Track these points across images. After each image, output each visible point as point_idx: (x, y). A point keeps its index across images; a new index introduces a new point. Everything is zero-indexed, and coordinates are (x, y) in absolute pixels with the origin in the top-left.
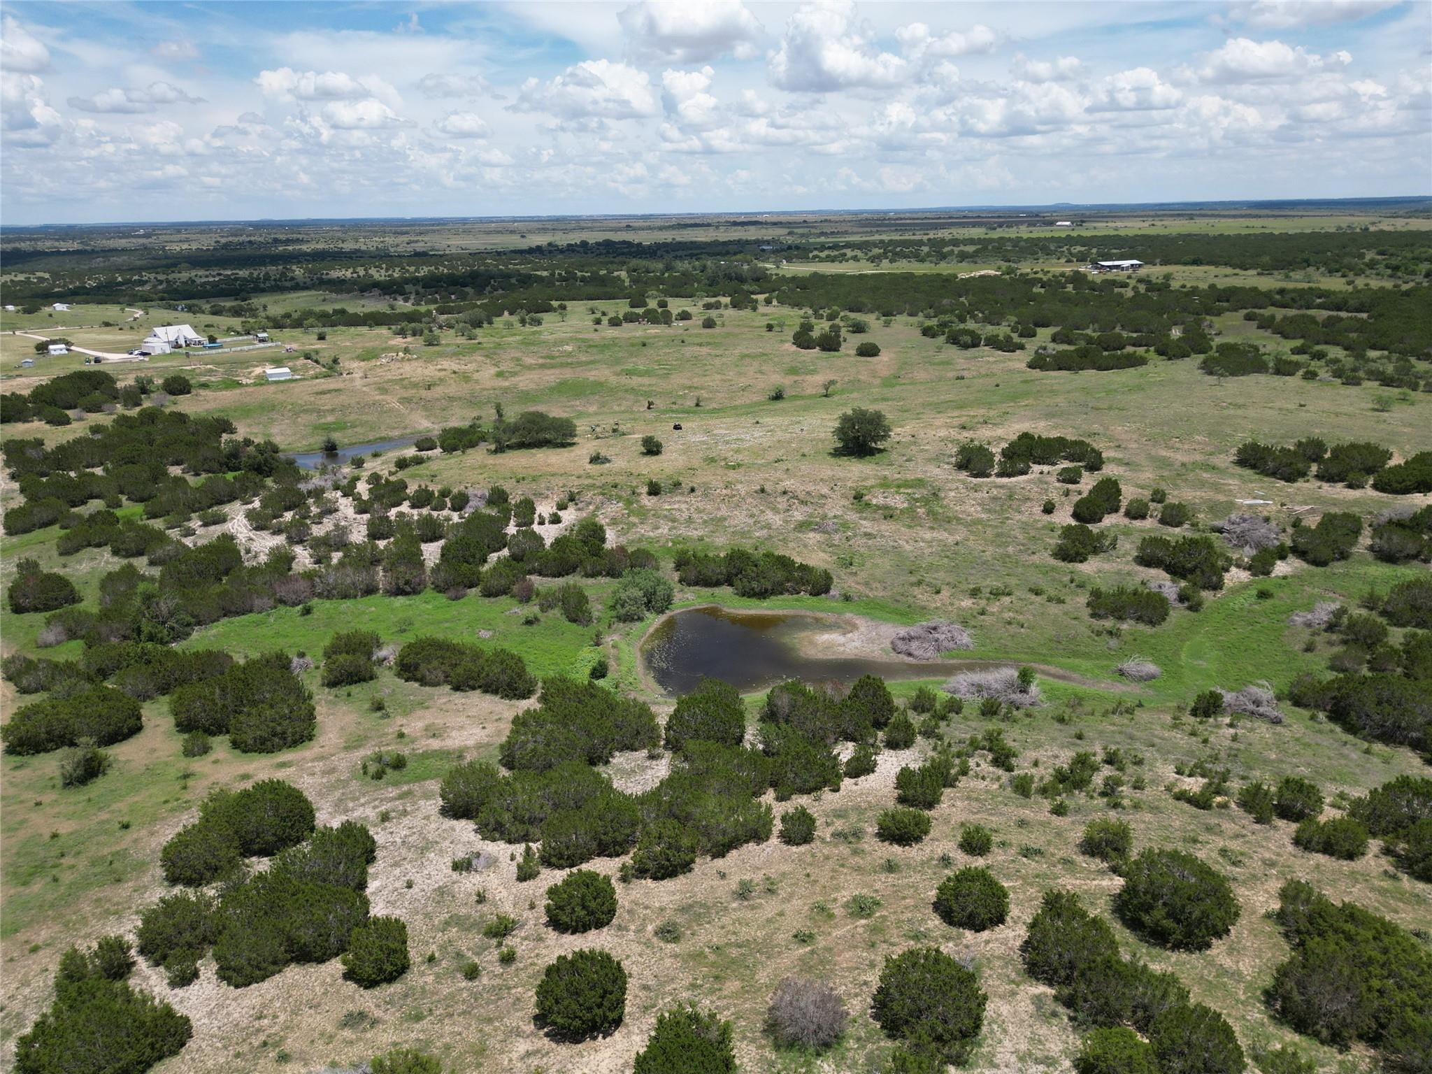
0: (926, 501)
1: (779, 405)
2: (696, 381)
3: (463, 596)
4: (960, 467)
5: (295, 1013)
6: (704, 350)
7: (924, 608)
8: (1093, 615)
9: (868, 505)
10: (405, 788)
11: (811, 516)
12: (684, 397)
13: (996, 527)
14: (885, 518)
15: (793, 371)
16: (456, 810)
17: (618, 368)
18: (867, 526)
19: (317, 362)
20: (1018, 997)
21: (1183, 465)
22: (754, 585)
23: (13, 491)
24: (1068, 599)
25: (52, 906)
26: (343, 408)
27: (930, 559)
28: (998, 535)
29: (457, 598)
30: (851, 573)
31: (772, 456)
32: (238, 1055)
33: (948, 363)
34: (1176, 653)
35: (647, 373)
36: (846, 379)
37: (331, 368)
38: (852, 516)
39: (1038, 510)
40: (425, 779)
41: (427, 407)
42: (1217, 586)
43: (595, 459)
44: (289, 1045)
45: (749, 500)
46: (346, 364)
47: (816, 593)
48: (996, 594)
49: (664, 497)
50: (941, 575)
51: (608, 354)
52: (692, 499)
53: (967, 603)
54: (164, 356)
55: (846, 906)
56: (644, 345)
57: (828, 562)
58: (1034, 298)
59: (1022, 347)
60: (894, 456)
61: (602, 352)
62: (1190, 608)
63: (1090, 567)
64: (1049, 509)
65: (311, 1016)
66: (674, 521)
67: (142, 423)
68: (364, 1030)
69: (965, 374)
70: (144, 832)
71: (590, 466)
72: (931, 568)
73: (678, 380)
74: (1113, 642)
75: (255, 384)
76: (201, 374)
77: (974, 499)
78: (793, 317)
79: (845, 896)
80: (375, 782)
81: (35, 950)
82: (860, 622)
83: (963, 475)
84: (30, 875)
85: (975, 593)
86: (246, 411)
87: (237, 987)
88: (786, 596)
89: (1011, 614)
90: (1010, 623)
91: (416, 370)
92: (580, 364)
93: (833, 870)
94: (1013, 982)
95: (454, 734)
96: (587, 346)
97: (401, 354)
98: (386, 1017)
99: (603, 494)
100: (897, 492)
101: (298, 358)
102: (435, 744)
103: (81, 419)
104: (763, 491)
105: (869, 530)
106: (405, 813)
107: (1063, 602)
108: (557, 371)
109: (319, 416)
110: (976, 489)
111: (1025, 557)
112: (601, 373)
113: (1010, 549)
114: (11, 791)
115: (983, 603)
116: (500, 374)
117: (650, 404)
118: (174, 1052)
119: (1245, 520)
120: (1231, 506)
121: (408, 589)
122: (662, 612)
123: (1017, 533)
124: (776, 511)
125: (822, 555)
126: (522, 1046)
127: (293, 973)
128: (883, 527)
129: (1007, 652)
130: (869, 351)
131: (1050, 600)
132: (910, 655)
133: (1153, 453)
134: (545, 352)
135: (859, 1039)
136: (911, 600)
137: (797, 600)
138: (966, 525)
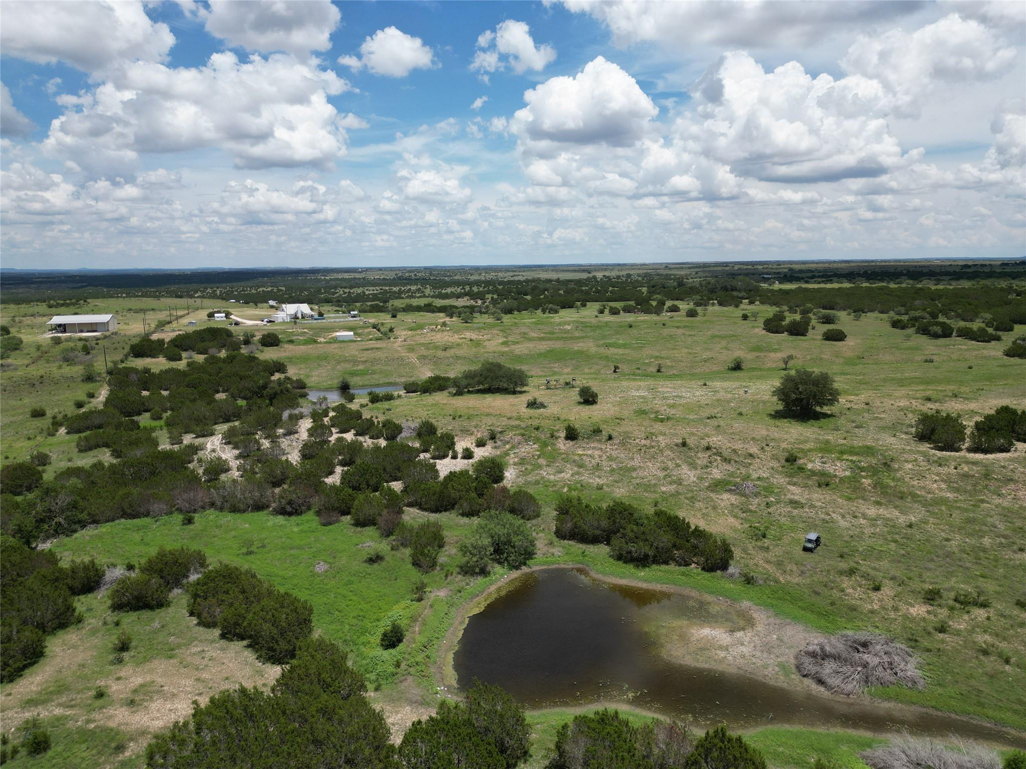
0: (873, 471)
1: (737, 374)
2: (664, 353)
4: (922, 437)
6: (680, 331)
7: (853, 609)
9: (801, 469)
11: (732, 475)
12: (649, 364)
13: (966, 510)
14: (820, 486)
15: (757, 349)
17: (602, 342)
18: (796, 492)
19: (379, 330)
22: (634, 548)
26: (374, 361)
27: (870, 542)
28: (970, 521)
29: (328, 524)
30: (761, 548)
31: (708, 412)
33: (917, 349)
35: (624, 346)
36: (808, 357)
37: (385, 335)
38: (780, 480)
41: (436, 363)
43: (533, 405)
45: (668, 452)
46: (398, 331)
47: (709, 568)
48: (964, 602)
49: (580, 442)
50: (884, 564)
51: (598, 332)
52: (607, 446)
53: (919, 610)
56: (631, 326)
57: (735, 530)
58: (1008, 303)
59: (998, 339)
60: (842, 421)
61: (594, 331)
66: (581, 466)
69: (935, 358)
71: (525, 410)
72: (871, 553)
73: (649, 351)
75: (326, 343)
76: (294, 335)
77: (938, 474)
78: (769, 311)
82: (760, 616)
83: (925, 447)
85: (932, 597)
86: (305, 359)
88: (672, 567)
89: (987, 637)
90: (985, 653)
91: (444, 338)
92: (572, 338)
96: (586, 326)
97: (439, 327)
99: (523, 435)
100: (838, 459)
101: (368, 327)
102: (118, 718)
103: (188, 358)
104: (684, 444)
105: (796, 498)
108: (551, 343)
109: (354, 365)
110: (940, 463)
111: (1008, 554)
112: (589, 346)
113: (987, 541)
115: (943, 613)
116: (505, 343)
117: (616, 368)
123: (995, 520)
124: (693, 466)
125: (731, 520)
128: (815, 496)
130: (836, 336)
132: (820, 682)
136: (836, 594)
137: (683, 574)
138: (925, 504)
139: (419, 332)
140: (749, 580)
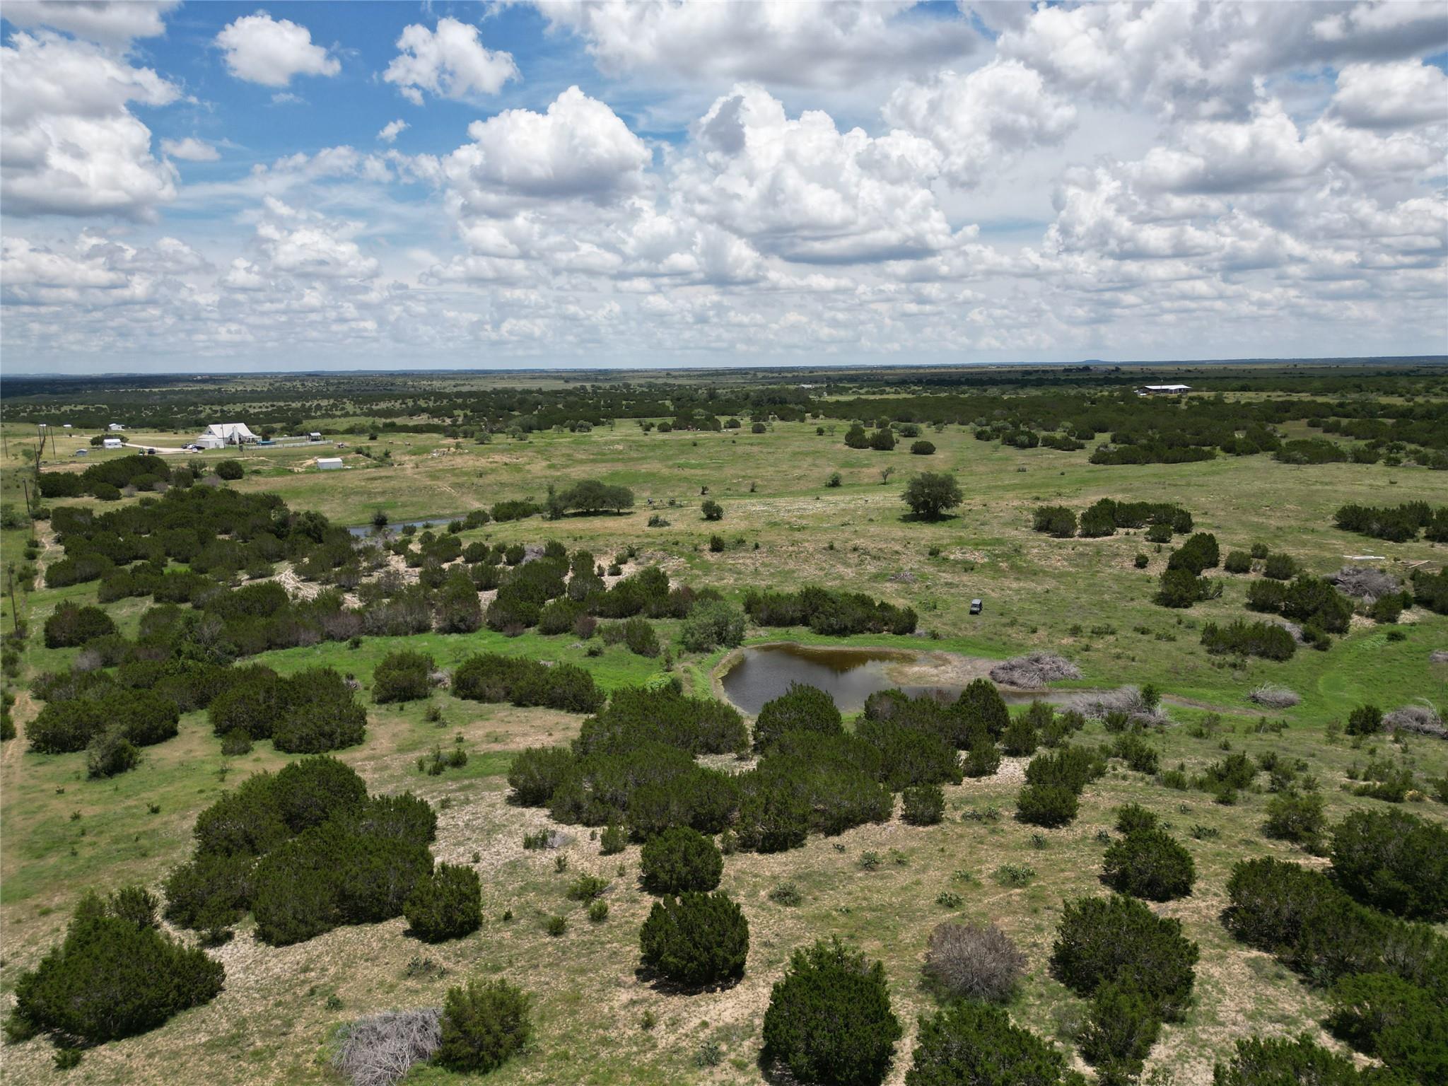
0: (1007, 557)
1: (836, 490)
2: (750, 472)
3: (520, 634)
4: (1040, 529)
5: (348, 964)
6: (755, 449)
7: (1021, 644)
8: (1210, 652)
9: (945, 559)
10: (466, 782)
11: (886, 568)
12: (739, 484)
13: (1087, 578)
14: (966, 570)
15: (846, 464)
16: (528, 797)
17: (670, 463)
18: (947, 577)
19: (368, 455)
20: (1230, 961)
21: (1279, 528)
22: (833, 620)
23: (58, 552)
24: (1179, 637)
25: (68, 875)
26: (395, 492)
27: (1020, 604)
28: (1090, 585)
29: (514, 635)
30: (936, 616)
31: (838, 521)
32: (278, 1004)
33: (1007, 459)
34: (1313, 683)
35: (701, 466)
36: (903, 471)
37: (382, 460)
38: (929, 570)
39: (1129, 564)
40: (490, 775)
41: (479, 492)
42: (1342, 630)
43: (654, 522)
44: (341, 993)
45: (818, 556)
46: (396, 456)
47: (900, 632)
48: (1098, 633)
49: (727, 553)
50: (1035, 617)
51: (658, 452)
52: (757, 554)
53: (1068, 641)
54: (218, 449)
55: (994, 876)
56: (695, 445)
58: (1086, 411)
59: (1082, 447)
60: (967, 521)
61: (653, 450)
62: (1318, 647)
63: (1197, 612)
64: (1141, 563)
65: (367, 968)
66: (739, 573)
67: (193, 497)
68: (432, 980)
69: (1026, 467)
70: (175, 817)
71: (649, 528)
72: (1022, 611)
73: (729, 471)
74: (1238, 674)
75: (306, 472)
76: (254, 464)
77: (1060, 555)
78: (845, 426)
79: (991, 867)
80: (432, 777)
81: (46, 913)
82: (952, 657)
83: (1044, 536)
84: (47, 849)
85: (1076, 631)
86: (297, 493)
87: (277, 946)
88: (867, 634)
89: (1118, 650)
90: (1118, 657)
91: (467, 462)
92: (632, 459)
93: (971, 846)
94: (1218, 946)
95: (518, 739)
96: (639, 446)
97: (453, 449)
98: (459, 968)
99: (664, 551)
100: (975, 549)
101: (349, 452)
102: (497, 747)
103: (131, 496)
104: (831, 548)
105: (949, 581)
106: (467, 801)
107: (1173, 639)
108: (609, 465)
109: (370, 497)
110: (1059, 547)
111: (1123, 603)
112: (652, 467)
113: (1106, 597)
114: (32, 782)
115: (1085, 640)
116: (550, 467)
117: (704, 489)
118: (203, 1001)
119: (1359, 572)
120: (1341, 561)
121: (463, 627)
122: (734, 647)
123: (1110, 583)
124: (848, 565)
125: (903, 599)
126: (624, 996)
127: (344, 933)
128: (965, 578)
130: (924, 450)
131: (1159, 637)
132: (1013, 683)
133: (1244, 518)
134: (596, 451)
135: (1041, 996)
136: (1005, 639)
137: (880, 638)
138: (1054, 577)
139: (425, 456)
140: (935, 636)
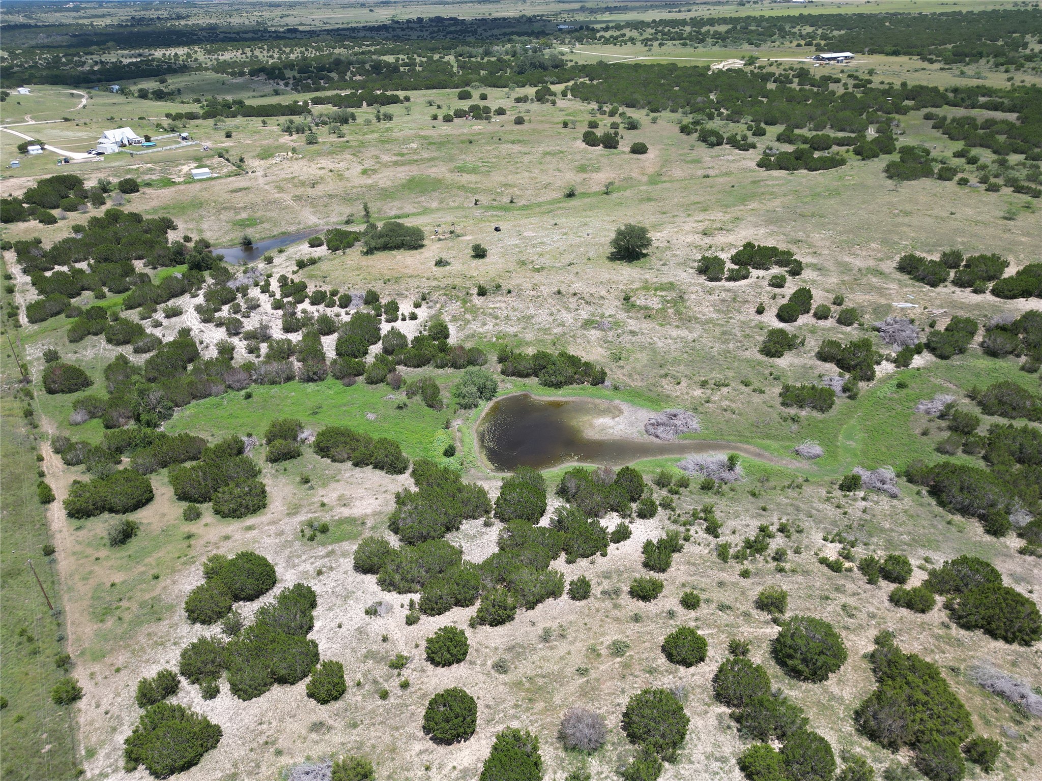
0: (675, 303)
1: (573, 202)
2: (511, 179)
3: (355, 382)
4: (702, 271)
5: (281, 720)
6: (516, 148)
7: (668, 396)
8: (784, 404)
9: (633, 306)
10: (330, 548)
11: (593, 315)
12: (501, 194)
13: (723, 325)
14: (645, 318)
15: (582, 169)
16: (364, 567)
17: (452, 165)
18: (632, 324)
19: (228, 160)
20: (709, 715)
21: (860, 270)
22: (553, 379)
23: (27, 284)
24: (766, 389)
25: (121, 638)
26: (253, 206)
27: (674, 354)
28: (724, 333)
29: (349, 385)
30: (619, 367)
31: (566, 259)
32: (252, 750)
33: (698, 161)
34: (836, 436)
35: (474, 170)
36: (622, 176)
37: (239, 167)
38: (622, 316)
39: (753, 310)
40: (342, 541)
41: (312, 202)
42: (870, 378)
43: (440, 263)
44: (280, 744)
45: (550, 300)
46: (250, 162)
47: (595, 383)
48: (719, 385)
49: (490, 297)
50: (682, 368)
51: (443, 151)
52: (509, 299)
53: (698, 393)
54: (115, 155)
55: (608, 648)
56: (471, 142)
57: (604, 357)
59: (754, 146)
60: (654, 260)
61: (439, 149)
62: (850, 397)
63: (785, 361)
64: (760, 311)
65: (291, 723)
66: (496, 318)
67: (109, 223)
68: (324, 734)
69: (711, 172)
70: (169, 582)
71: (435, 269)
72: (676, 362)
73: (497, 177)
74: (795, 427)
75: (185, 183)
76: (143, 173)
77: (709, 301)
78: (584, 111)
79: (608, 640)
80: (310, 543)
81: (118, 670)
82: (625, 407)
83: (702, 279)
84: (103, 615)
85: (704, 384)
86: (182, 208)
87: (244, 700)
88: (575, 386)
89: (727, 402)
90: (725, 410)
91: (305, 169)
92: (424, 161)
93: (602, 621)
94: (706, 704)
95: (357, 503)
96: (428, 143)
97: (290, 153)
98: (336, 725)
99: (446, 295)
100: (655, 295)
101: (213, 156)
102: (346, 512)
103: (64, 218)
104: (559, 292)
105: (633, 328)
106: (331, 569)
107: (763, 392)
108: (406, 168)
109: (237, 214)
110: (710, 292)
111: (740, 353)
112: (439, 171)
113: (731, 346)
114: (78, 548)
115: (709, 392)
117: (477, 201)
118: (214, 747)
119: (896, 322)
120: (888, 308)
121: (316, 378)
122: (490, 399)
123: (737, 331)
124: (568, 309)
125: (600, 349)
126: (417, 747)
127: (277, 690)
128: (644, 326)
129: (722, 435)
130: (639, 149)
131: (754, 391)
132: (657, 436)
133: (839, 258)
134: (397, 149)
135: (613, 744)
136: (659, 389)
137: (581, 389)
138: (702, 324)
139: (270, 161)
140: (616, 388)
